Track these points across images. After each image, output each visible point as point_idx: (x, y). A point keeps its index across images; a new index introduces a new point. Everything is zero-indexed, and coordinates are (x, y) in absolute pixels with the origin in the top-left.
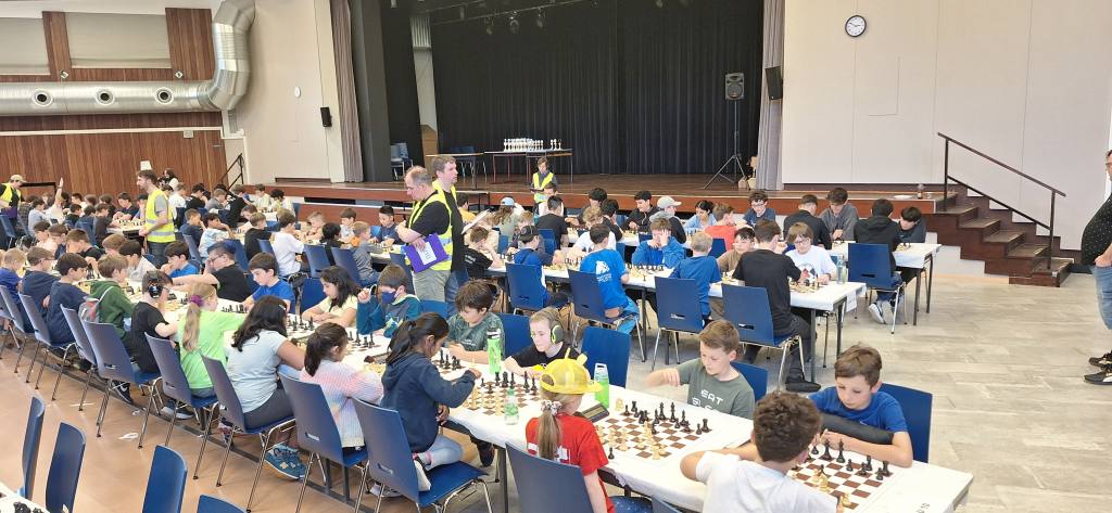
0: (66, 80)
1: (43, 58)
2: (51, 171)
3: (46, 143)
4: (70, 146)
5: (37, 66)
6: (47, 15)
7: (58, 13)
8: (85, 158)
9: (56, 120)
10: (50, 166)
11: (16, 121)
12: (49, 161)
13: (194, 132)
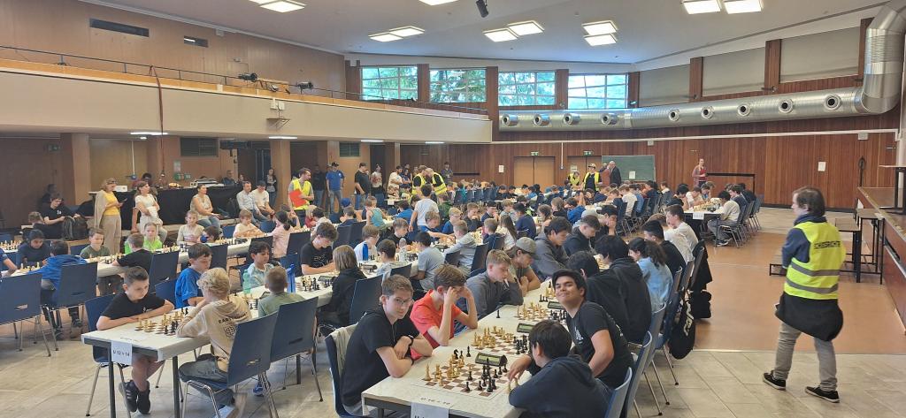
0: (774, 94)
1: (762, 80)
2: (753, 165)
3: (754, 143)
4: (768, 145)
5: (757, 85)
6: (769, 43)
7: (776, 41)
8: (777, 157)
9: (762, 125)
10: (753, 160)
11: (738, 127)
12: (753, 157)
13: (870, 134)
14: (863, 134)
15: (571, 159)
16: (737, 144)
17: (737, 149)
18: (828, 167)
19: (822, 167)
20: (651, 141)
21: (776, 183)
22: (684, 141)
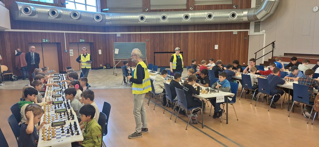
1: (184, 2)
2: (182, 47)
3: (182, 36)
4: (190, 37)
5: (182, 5)
8: (194, 43)
9: (186, 26)
10: (182, 45)
12: (182, 43)
13: (238, 32)
14: (235, 32)
15: (70, 44)
16: (173, 37)
17: (173, 39)
18: (219, 47)
19: (216, 47)
20: (119, 34)
21: (194, 56)
22: (141, 34)
